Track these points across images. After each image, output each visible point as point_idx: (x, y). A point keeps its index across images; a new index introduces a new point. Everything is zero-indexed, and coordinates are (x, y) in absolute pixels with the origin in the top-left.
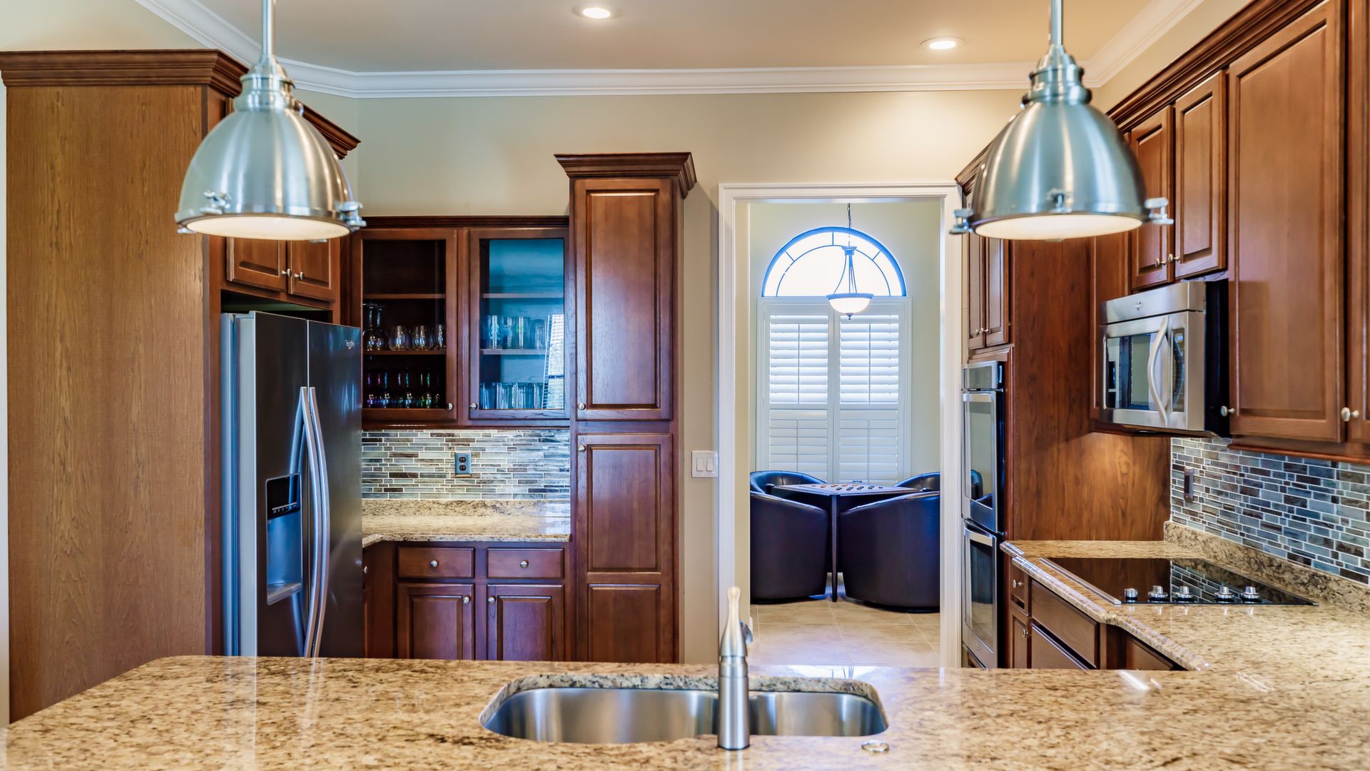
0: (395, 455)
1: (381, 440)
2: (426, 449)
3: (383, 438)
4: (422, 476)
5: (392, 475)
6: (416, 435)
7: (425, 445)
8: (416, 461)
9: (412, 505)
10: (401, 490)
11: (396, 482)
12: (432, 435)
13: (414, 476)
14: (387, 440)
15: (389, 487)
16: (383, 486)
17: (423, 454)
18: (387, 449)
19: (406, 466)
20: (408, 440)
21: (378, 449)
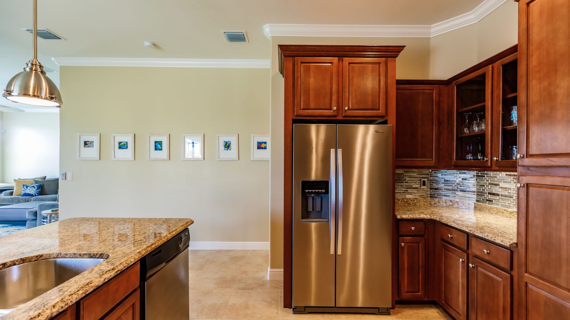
0: (490, 184)
1: (484, 176)
2: (504, 182)
3: (485, 175)
4: (502, 195)
5: (489, 193)
6: (499, 175)
7: (503, 180)
8: (499, 188)
9: (495, 209)
10: (492, 201)
11: (490, 197)
12: (506, 175)
13: (498, 195)
14: (487, 176)
15: (487, 199)
16: (486, 198)
17: (502, 185)
18: (488, 181)
19: (495, 190)
20: (496, 177)
21: (484, 180)
